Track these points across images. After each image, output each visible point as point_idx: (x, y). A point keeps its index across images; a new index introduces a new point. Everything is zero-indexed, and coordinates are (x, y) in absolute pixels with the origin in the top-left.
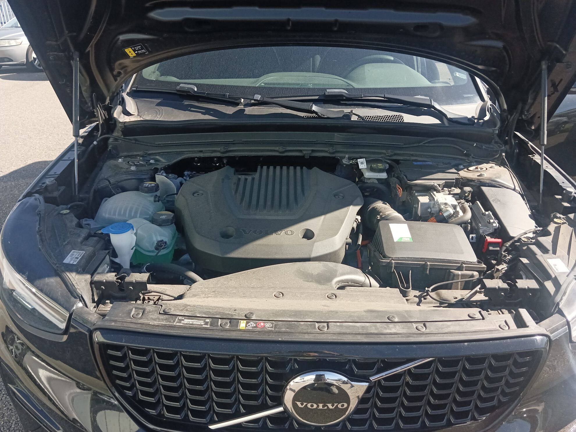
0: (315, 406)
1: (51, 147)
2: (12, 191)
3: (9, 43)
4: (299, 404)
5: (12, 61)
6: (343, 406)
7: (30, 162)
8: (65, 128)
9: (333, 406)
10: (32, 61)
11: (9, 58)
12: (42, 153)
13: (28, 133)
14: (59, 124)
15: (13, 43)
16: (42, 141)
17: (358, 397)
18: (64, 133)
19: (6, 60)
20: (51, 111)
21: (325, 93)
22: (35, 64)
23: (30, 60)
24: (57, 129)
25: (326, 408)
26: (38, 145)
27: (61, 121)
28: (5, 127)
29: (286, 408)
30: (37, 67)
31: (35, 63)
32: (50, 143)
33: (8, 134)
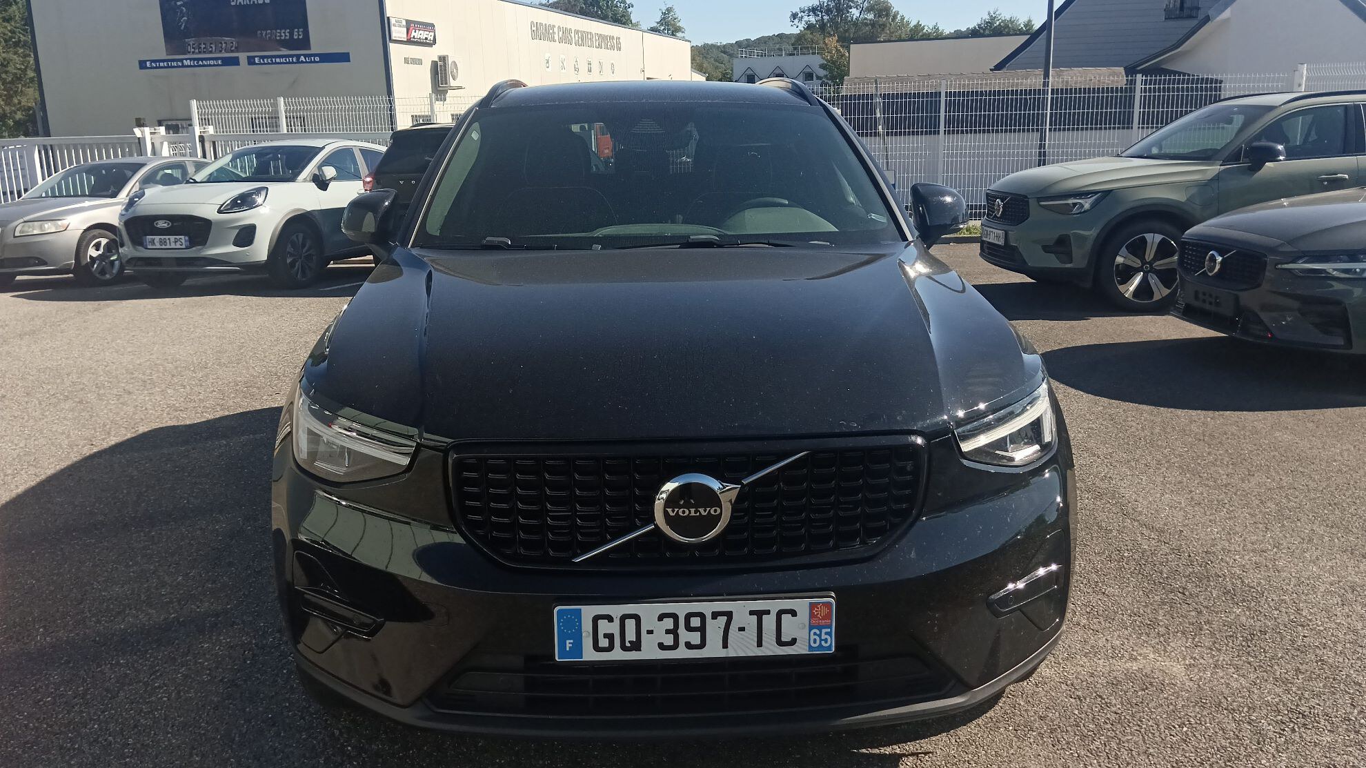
0: (687, 512)
1: (177, 405)
2: (125, 471)
3: (41, 227)
4: (669, 510)
5: (45, 264)
6: (715, 511)
7: (142, 429)
8: (194, 375)
9: (705, 511)
10: (87, 264)
11: (37, 259)
12: (162, 414)
13: (123, 385)
14: (179, 369)
15: (49, 227)
16: (156, 398)
17: (731, 501)
18: (194, 383)
19: (32, 261)
20: (155, 349)
21: (688, 241)
22: (94, 269)
23: (84, 263)
24: (179, 377)
25: (698, 514)
26: (150, 403)
27: (183, 365)
28: (73, 378)
29: (656, 526)
30: (97, 275)
31: (93, 267)
32: (173, 399)
33: (82, 389)
